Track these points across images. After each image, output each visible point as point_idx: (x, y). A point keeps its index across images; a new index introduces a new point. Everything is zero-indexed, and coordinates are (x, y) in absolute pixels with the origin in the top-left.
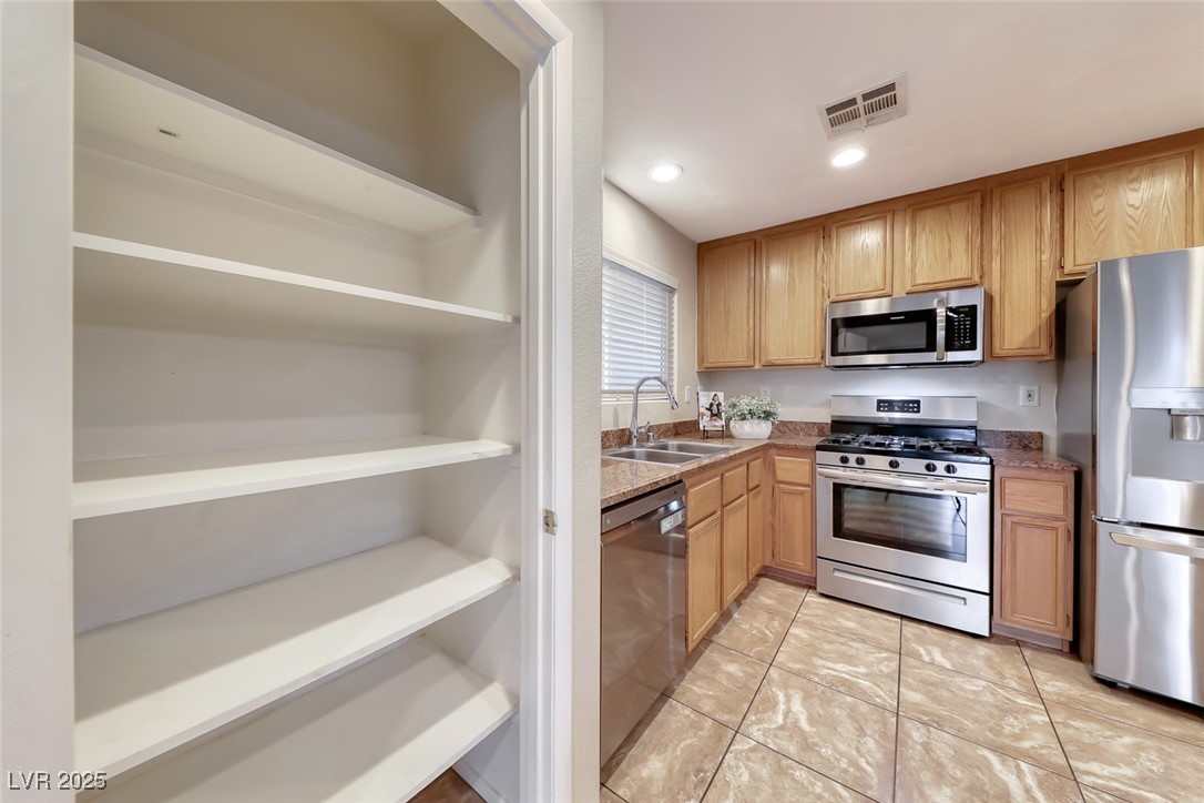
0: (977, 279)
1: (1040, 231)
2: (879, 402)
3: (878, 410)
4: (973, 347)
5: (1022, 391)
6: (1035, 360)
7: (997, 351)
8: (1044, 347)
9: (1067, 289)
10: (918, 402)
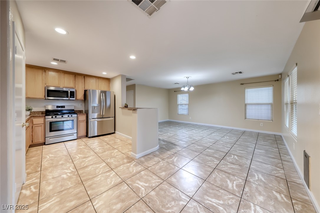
0: (74, 87)
1: (82, 83)
2: (57, 106)
3: (57, 108)
4: (74, 98)
5: (80, 104)
6: (81, 100)
7: (77, 98)
8: (83, 98)
9: (85, 91)
10: (65, 106)
